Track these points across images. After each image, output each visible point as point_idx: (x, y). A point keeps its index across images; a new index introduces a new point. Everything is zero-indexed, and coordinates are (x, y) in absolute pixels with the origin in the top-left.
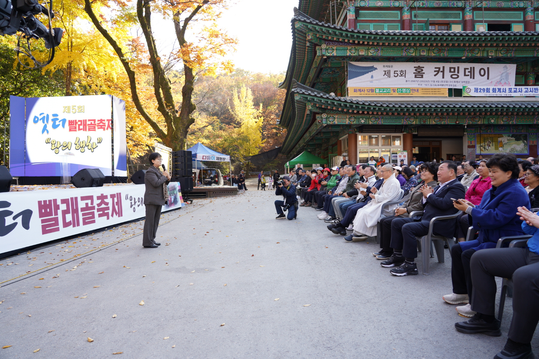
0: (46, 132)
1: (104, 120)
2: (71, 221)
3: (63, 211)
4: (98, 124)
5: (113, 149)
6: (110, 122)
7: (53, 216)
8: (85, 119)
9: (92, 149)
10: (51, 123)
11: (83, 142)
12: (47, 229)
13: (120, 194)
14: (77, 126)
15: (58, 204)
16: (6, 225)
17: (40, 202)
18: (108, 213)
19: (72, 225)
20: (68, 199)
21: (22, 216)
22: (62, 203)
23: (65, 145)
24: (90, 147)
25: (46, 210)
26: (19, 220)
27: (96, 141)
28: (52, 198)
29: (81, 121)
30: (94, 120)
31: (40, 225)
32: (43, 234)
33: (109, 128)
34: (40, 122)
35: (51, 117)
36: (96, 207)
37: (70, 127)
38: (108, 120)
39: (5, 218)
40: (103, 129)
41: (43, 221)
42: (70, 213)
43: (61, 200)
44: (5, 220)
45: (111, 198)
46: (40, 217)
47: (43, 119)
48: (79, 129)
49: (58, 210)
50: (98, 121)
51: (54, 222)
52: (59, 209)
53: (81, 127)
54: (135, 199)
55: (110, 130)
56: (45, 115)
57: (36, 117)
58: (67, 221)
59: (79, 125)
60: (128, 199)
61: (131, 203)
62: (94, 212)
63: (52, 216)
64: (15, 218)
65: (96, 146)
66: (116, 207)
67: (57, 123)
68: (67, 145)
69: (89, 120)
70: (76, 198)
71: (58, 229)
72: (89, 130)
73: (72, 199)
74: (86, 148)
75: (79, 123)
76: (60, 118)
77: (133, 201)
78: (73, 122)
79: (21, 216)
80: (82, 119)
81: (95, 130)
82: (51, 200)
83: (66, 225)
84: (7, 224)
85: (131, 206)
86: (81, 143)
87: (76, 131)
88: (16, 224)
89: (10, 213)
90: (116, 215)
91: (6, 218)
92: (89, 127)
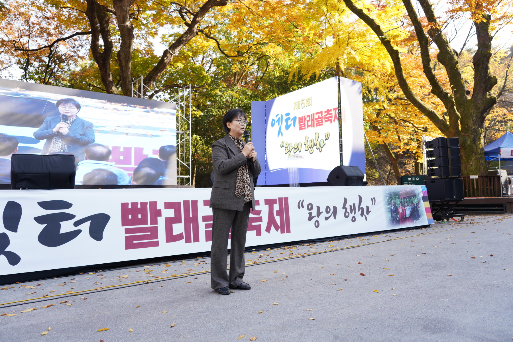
0: (280, 134)
1: (331, 110)
2: (182, 233)
4: (325, 116)
5: (341, 146)
6: (337, 111)
7: (149, 225)
8: (312, 113)
9: (320, 148)
10: (284, 123)
11: (311, 141)
12: (134, 242)
13: (286, 199)
14: (306, 122)
15: (158, 208)
17: (124, 206)
18: (260, 226)
19: (184, 240)
20: (180, 203)
21: (90, 221)
22: (166, 208)
23: (296, 147)
24: (318, 146)
25: (135, 216)
26: (85, 227)
27: (324, 138)
28: (148, 200)
29: (308, 116)
30: (321, 112)
31: (123, 235)
32: (127, 248)
33: (336, 120)
34: (276, 124)
35: (285, 118)
37: (300, 125)
38: (335, 109)
39: (61, 223)
40: (330, 122)
41: (127, 231)
42: (181, 222)
43: (165, 203)
44: (60, 225)
45: (266, 204)
47: (278, 121)
48: (308, 126)
49: (159, 218)
50: (325, 112)
51: (149, 233)
52: (160, 216)
53: (310, 123)
54: (318, 208)
55: (337, 122)
56: (280, 116)
57: (273, 120)
58: (175, 232)
59: (308, 121)
60: (303, 207)
61: (310, 214)
63: (147, 224)
64: (76, 224)
65: (324, 144)
66: (278, 219)
67: (289, 122)
68: (298, 147)
69: (317, 113)
70: (195, 203)
71: (156, 244)
72: (317, 125)
73: (186, 203)
74: (315, 147)
75: (308, 119)
76: (291, 116)
77: (314, 212)
78: (302, 119)
80: (310, 114)
81: (322, 125)
82: (147, 203)
83: (171, 238)
84: (62, 231)
85: (310, 218)
86: (310, 142)
87: (305, 128)
89: (70, 217)
90: (277, 230)
92: (317, 121)
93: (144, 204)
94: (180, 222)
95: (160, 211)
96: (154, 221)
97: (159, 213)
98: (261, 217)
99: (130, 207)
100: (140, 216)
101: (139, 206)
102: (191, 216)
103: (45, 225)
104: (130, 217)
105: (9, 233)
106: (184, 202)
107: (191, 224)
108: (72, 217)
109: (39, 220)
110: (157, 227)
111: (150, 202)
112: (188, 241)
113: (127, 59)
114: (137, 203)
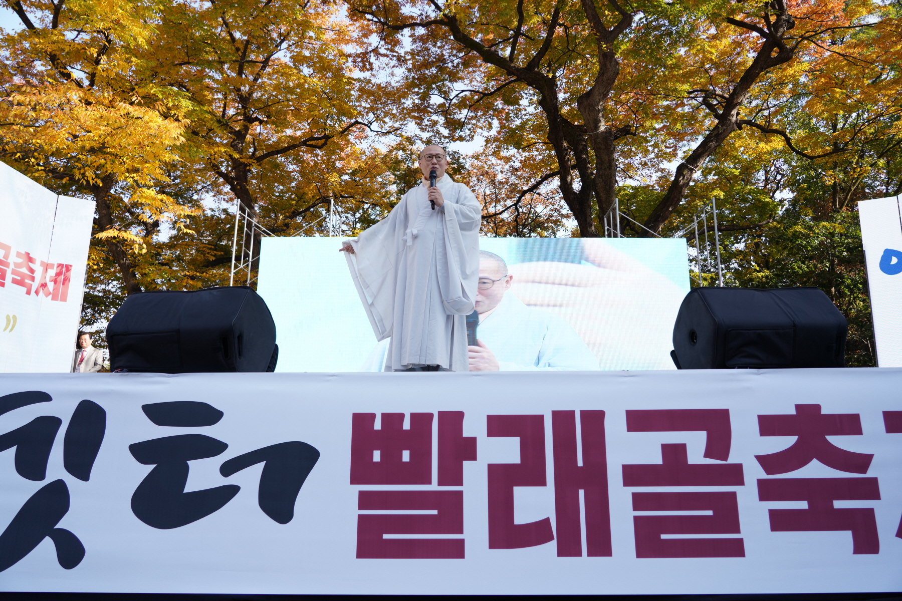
2: (547, 520)
3: (494, 470)
12: (386, 536)
15: (466, 434)
16: (188, 489)
17: (362, 421)
19: (552, 545)
20: (540, 418)
25: (391, 456)
31: (353, 512)
32: (362, 553)
36: (754, 473)
41: (365, 500)
42: (543, 483)
44: (187, 468)
46: (354, 480)
49: (467, 464)
51: (435, 512)
52: (474, 458)
62: (732, 497)
63: (429, 482)
64: (228, 469)
71: (456, 550)
73: (563, 419)
79: (261, 466)
82: (430, 416)
84: (191, 486)
88: (231, 491)
89: (215, 447)
91: (191, 463)
93: (421, 420)
94: (541, 481)
95: (473, 441)
96: (451, 474)
97: (469, 449)
98: (874, 482)
99: (378, 425)
100: (406, 456)
101: (407, 425)
102: (580, 463)
103: (153, 466)
104: (377, 456)
105: (71, 482)
106: (556, 414)
107: (581, 493)
108: (217, 447)
109: (141, 451)
110: (460, 493)
111: (441, 414)
112: (568, 548)
113: (608, 187)
114: (401, 416)
